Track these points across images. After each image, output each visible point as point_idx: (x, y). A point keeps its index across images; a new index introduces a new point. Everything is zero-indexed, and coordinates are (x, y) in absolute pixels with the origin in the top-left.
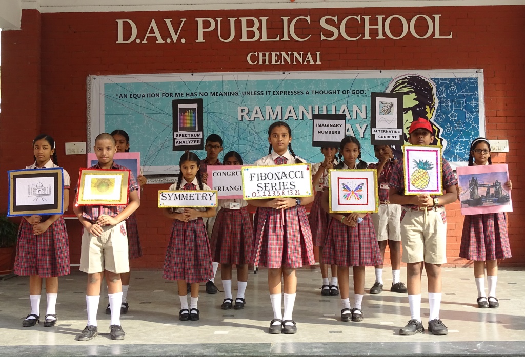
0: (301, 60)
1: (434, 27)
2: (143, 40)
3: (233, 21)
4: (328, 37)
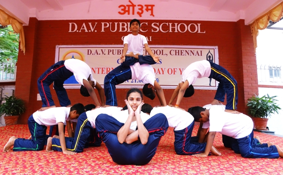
1: (198, 29)
2: (79, 31)
3: (116, 23)
4: (155, 31)
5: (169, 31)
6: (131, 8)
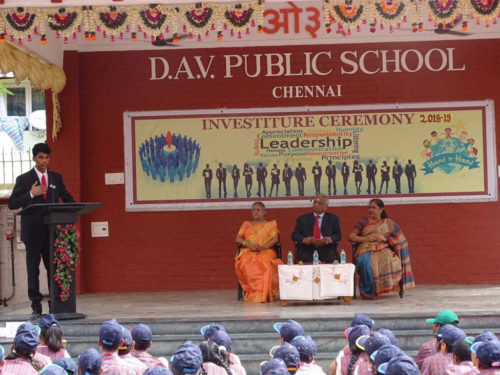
0: (323, 93)
1: (448, 60)
2: (175, 77)
3: (258, 57)
4: (348, 72)
5: (382, 69)
6: (291, 16)
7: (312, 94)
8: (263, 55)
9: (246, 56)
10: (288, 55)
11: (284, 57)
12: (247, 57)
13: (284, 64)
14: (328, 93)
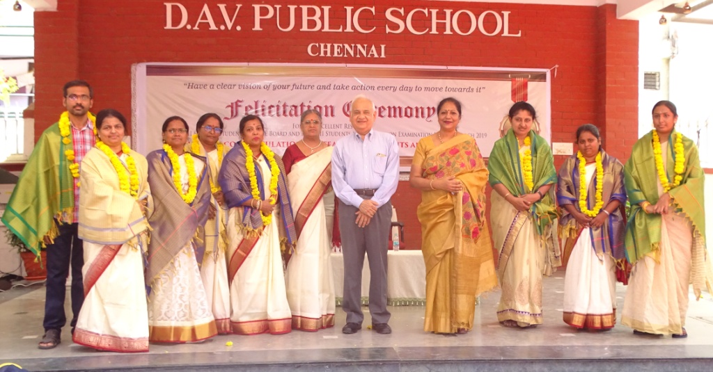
0: (364, 53)
1: (503, 24)
2: (194, 26)
3: (292, 8)
4: (393, 30)
5: (431, 30)
7: (352, 53)
8: (298, 6)
9: (278, 7)
10: (326, 9)
11: (322, 10)
12: (280, 8)
13: (322, 18)
14: (370, 53)
